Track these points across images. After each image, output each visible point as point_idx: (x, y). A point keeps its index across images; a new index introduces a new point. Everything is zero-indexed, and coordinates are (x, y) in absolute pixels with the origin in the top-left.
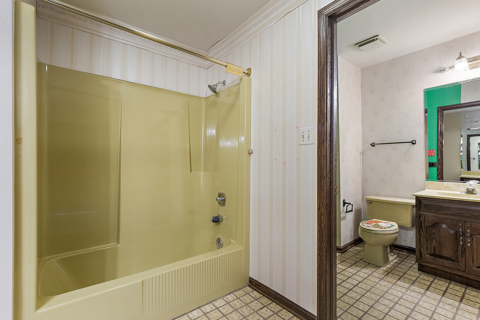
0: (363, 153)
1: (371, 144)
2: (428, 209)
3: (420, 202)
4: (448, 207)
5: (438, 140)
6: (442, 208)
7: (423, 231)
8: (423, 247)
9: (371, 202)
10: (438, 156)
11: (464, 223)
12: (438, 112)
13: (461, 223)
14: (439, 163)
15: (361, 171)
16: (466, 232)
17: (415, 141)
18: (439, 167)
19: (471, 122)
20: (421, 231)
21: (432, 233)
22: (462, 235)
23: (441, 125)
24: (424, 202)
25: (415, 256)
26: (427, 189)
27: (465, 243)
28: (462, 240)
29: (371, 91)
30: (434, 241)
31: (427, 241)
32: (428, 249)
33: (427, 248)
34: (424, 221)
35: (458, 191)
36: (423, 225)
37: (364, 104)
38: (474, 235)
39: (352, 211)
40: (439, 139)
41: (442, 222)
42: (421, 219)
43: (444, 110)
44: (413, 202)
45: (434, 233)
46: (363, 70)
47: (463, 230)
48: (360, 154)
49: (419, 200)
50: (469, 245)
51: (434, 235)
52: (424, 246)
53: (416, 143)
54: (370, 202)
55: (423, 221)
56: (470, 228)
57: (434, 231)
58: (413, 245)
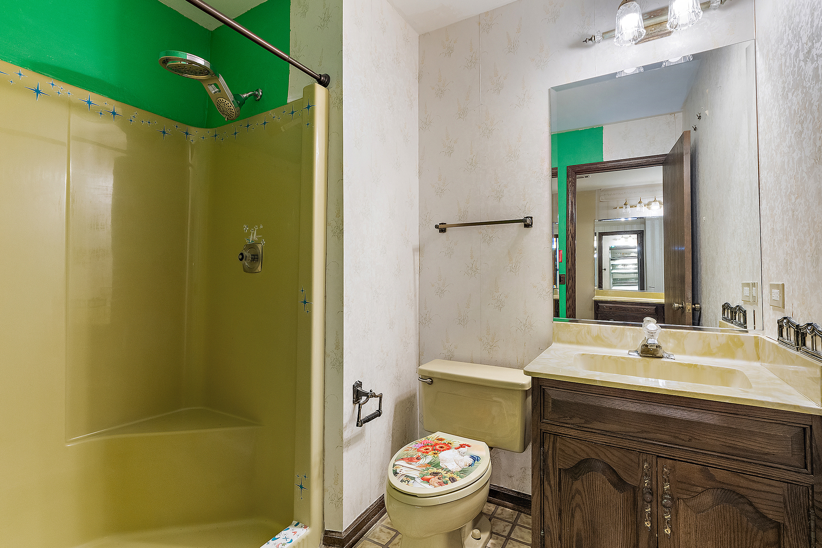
0: (420, 250)
1: (437, 227)
2: (565, 417)
3: (544, 392)
4: (614, 412)
5: (567, 231)
6: (600, 413)
7: (549, 484)
8: (550, 532)
9: (432, 382)
10: (567, 262)
11: (654, 461)
12: (568, 177)
13: (646, 460)
14: (569, 276)
15: (415, 296)
16: (660, 492)
17: (531, 218)
18: (570, 284)
19: (608, 208)
20: (546, 483)
21: (573, 492)
22: (651, 502)
23: (572, 203)
24: (553, 394)
25: (531, 517)
26: (555, 342)
27: (657, 525)
28: (651, 515)
29: (440, 92)
30: (578, 515)
31: (560, 515)
32: (563, 538)
33: (560, 539)
34: (553, 451)
35: (623, 347)
36: (551, 465)
37: (424, 125)
38: (678, 499)
39: (378, 414)
40: (570, 229)
41: (599, 456)
42: (546, 447)
43: (578, 173)
44: (527, 381)
45: (578, 492)
46: (425, 38)
47: (651, 484)
48: (414, 250)
49: (541, 386)
50: (668, 531)
51: (578, 499)
52: (552, 531)
53: (532, 224)
54: (429, 380)
55: (550, 452)
56: (671, 477)
57: (578, 485)
58: (527, 488)
